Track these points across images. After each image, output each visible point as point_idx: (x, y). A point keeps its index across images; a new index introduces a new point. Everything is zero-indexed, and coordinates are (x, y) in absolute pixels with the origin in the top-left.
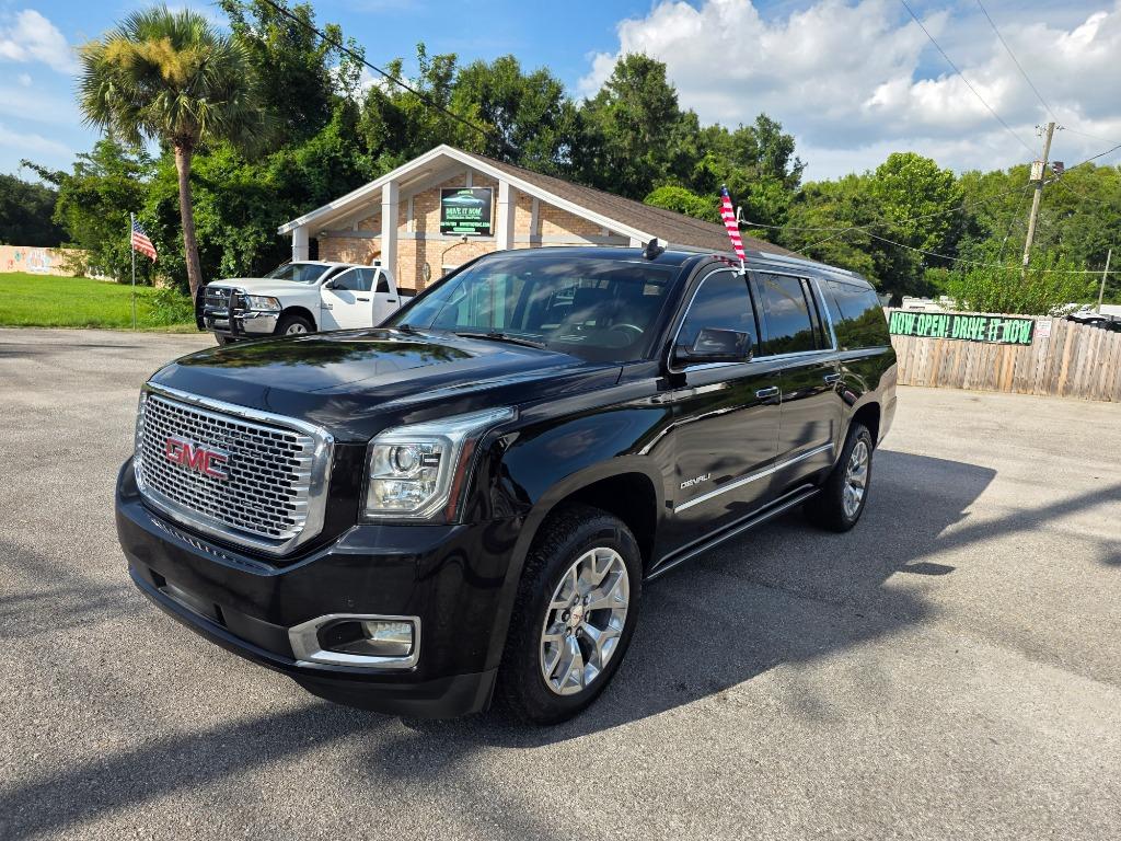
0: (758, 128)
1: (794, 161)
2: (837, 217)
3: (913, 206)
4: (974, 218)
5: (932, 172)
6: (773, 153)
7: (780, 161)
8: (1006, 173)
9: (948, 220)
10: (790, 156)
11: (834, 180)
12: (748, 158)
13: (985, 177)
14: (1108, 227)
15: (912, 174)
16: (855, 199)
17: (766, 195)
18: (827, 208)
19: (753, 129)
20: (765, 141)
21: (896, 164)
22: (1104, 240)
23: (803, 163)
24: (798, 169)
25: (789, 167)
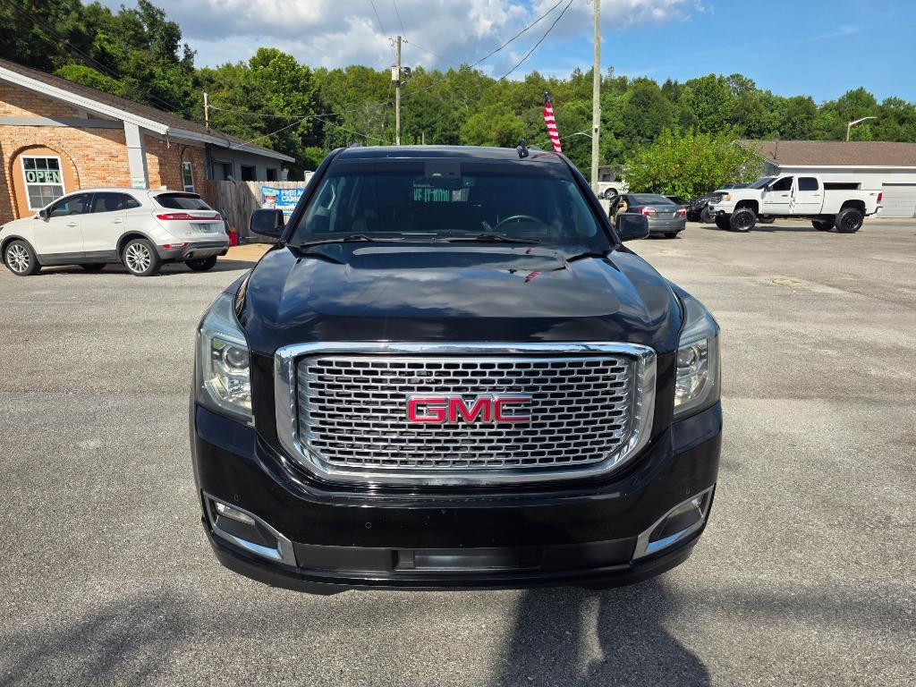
0: (141, 11)
1: (183, 48)
2: (233, 101)
3: (285, 96)
4: (330, 106)
5: (293, 66)
6: (162, 38)
7: (170, 46)
8: (345, 72)
9: (313, 107)
10: (179, 43)
11: (212, 67)
12: (140, 41)
13: (331, 74)
14: (416, 116)
15: (280, 67)
16: (244, 87)
17: (166, 79)
18: (224, 94)
19: (137, 13)
20: (151, 25)
21: (265, 58)
22: (415, 126)
23: (193, 51)
24: (189, 56)
25: (180, 54)
